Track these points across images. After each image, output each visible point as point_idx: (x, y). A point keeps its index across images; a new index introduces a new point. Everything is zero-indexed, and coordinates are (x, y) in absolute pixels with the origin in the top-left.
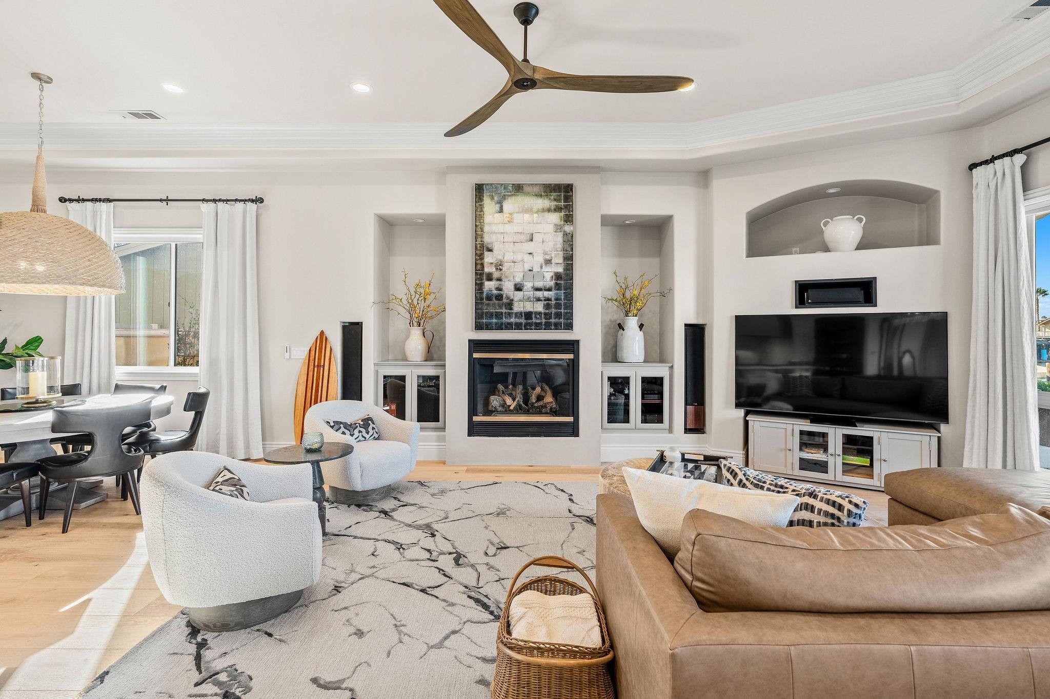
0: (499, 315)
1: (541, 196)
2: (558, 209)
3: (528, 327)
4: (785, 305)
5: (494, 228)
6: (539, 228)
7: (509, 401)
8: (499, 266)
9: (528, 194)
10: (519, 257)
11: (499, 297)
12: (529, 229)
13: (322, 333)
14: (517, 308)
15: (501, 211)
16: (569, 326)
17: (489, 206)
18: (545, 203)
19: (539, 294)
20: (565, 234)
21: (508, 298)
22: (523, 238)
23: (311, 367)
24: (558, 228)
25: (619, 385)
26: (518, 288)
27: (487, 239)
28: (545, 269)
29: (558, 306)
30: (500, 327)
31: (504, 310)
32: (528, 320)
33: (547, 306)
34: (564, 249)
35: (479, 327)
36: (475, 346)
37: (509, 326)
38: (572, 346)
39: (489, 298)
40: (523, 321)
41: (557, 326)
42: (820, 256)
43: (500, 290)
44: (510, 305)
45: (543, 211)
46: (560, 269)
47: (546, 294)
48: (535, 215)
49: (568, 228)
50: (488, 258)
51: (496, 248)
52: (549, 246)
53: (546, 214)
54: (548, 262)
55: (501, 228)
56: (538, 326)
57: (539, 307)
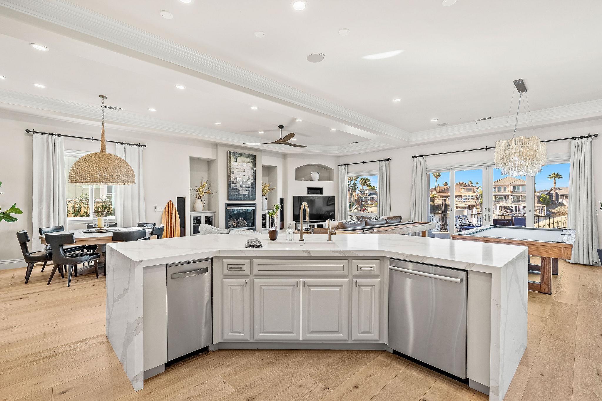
0: (235, 195)
1: (247, 158)
2: (252, 162)
3: (244, 199)
4: (304, 194)
5: (234, 167)
6: (247, 168)
7: (234, 224)
8: (236, 178)
9: (244, 157)
10: (241, 177)
11: (236, 189)
12: (244, 168)
13: (170, 201)
14: (241, 193)
15: (236, 161)
16: (255, 199)
17: (233, 159)
18: (248, 160)
19: (247, 188)
20: (254, 170)
21: (238, 189)
22: (243, 170)
23: (167, 214)
24: (252, 168)
25: (264, 217)
26: (241, 187)
27: (232, 170)
28: (248, 181)
29: (252, 192)
30: (236, 199)
31: (237, 193)
32: (244, 197)
33: (249, 192)
34: (253, 175)
35: (229, 199)
36: (228, 205)
37: (238, 199)
38: (254, 205)
39: (233, 189)
40: (242, 197)
41: (251, 199)
42: (309, 182)
43: (236, 187)
44: (239, 192)
45: (248, 162)
46: (252, 181)
47: (249, 188)
48: (246, 163)
49: (254, 169)
50: (232, 176)
51: (235, 173)
52: (249, 174)
53: (249, 163)
54: (249, 179)
55: (236, 167)
56: (246, 199)
57: (247, 193)
